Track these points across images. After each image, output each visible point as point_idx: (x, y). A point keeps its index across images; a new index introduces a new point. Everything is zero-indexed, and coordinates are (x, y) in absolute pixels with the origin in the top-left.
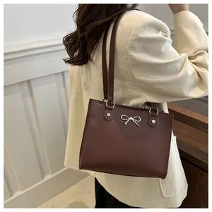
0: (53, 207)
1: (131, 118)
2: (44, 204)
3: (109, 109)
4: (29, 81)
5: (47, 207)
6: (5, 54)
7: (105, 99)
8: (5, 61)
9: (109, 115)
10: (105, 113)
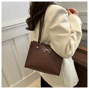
3: (38, 45)
4: (13, 39)
6: (2, 28)
8: (2, 31)
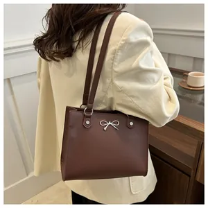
0: (38, 203)
1: (110, 123)
2: (30, 201)
3: (87, 117)
5: (32, 203)
7: (83, 104)
9: (88, 122)
10: (83, 121)
